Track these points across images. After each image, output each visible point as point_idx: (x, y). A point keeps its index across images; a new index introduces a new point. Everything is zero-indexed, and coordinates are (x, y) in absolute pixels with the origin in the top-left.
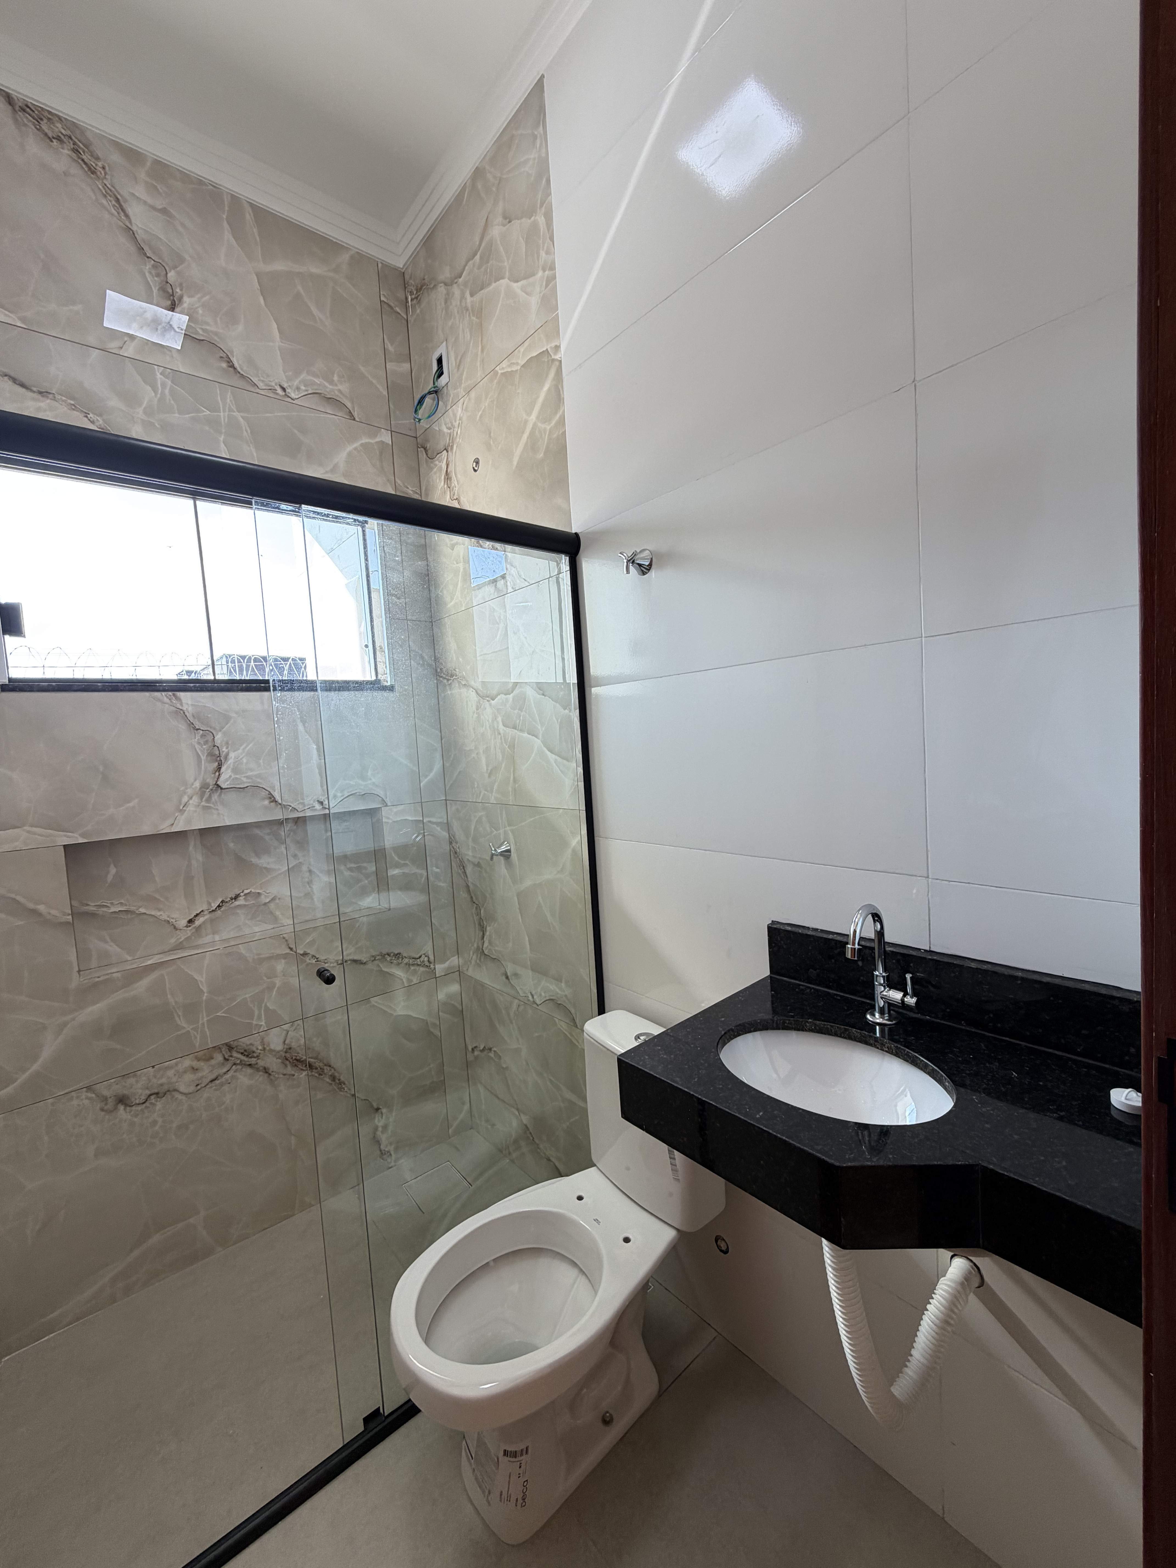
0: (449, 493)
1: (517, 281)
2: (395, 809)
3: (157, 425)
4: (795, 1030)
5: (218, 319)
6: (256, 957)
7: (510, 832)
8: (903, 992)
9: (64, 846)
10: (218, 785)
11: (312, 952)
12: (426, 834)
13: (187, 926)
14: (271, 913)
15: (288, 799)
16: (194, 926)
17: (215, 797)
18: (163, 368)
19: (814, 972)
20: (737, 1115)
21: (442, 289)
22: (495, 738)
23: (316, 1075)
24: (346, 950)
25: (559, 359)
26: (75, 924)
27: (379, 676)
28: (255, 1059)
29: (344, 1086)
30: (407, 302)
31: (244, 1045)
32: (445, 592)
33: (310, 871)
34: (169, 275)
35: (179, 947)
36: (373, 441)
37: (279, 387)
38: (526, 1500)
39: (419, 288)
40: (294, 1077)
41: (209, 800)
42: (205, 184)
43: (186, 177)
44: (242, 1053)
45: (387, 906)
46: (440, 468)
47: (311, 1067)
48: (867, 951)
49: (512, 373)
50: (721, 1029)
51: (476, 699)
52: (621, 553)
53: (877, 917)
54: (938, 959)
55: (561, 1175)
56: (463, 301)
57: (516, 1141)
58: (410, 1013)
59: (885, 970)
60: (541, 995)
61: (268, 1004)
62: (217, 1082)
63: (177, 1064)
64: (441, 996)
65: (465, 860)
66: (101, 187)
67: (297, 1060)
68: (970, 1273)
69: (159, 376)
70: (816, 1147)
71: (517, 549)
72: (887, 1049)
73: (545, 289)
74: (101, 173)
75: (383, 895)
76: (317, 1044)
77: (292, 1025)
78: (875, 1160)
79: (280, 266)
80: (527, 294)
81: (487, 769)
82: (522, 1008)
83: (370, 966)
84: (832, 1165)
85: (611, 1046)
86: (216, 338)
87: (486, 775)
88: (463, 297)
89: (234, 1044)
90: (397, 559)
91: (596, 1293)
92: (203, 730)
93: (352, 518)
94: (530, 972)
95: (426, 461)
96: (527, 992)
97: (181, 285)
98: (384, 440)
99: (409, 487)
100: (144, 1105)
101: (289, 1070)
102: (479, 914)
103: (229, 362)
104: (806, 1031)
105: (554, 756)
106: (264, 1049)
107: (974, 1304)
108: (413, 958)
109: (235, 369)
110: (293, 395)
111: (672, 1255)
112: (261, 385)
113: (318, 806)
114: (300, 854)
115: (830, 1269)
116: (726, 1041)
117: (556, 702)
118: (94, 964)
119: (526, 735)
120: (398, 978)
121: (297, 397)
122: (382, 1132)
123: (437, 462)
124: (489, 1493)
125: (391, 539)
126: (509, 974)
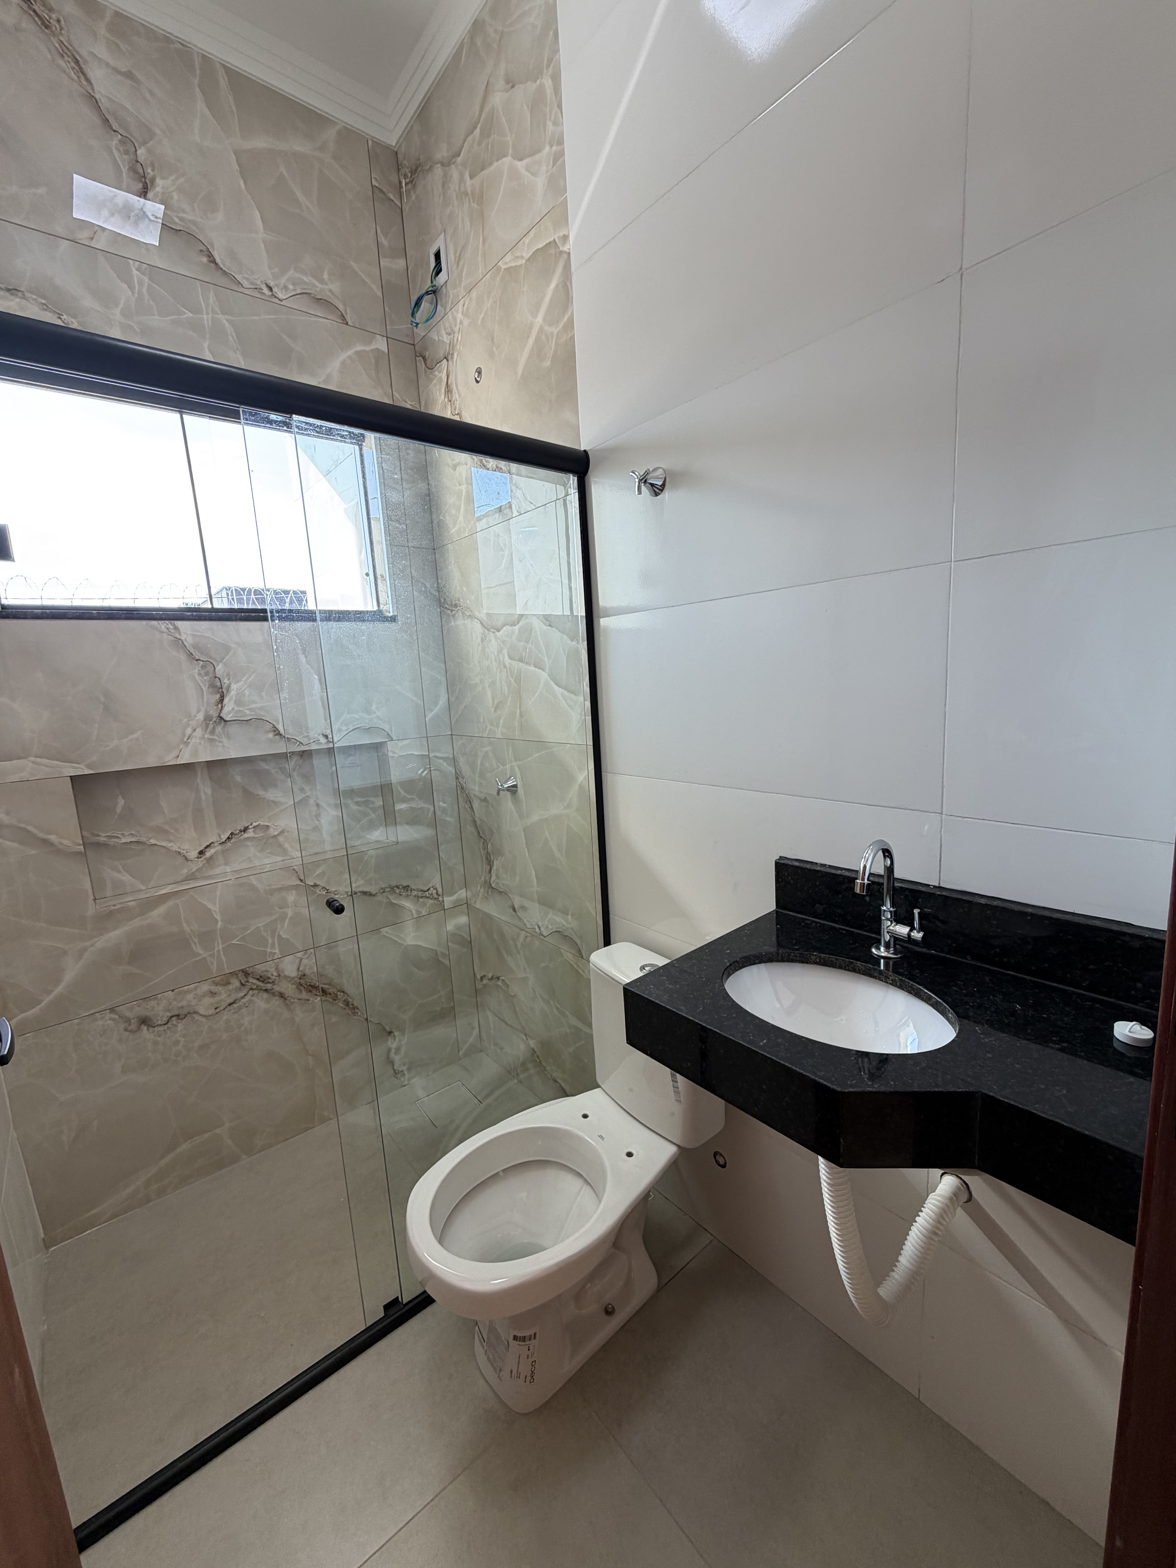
0: (449, 407)
1: (521, 160)
2: (400, 744)
3: (135, 327)
4: (799, 962)
5: (196, 205)
6: (267, 888)
7: (516, 768)
8: (909, 926)
9: (71, 776)
10: (221, 717)
11: (321, 883)
12: (432, 769)
13: (198, 858)
14: (280, 846)
15: (290, 731)
16: (205, 857)
17: (219, 729)
18: (138, 263)
19: (821, 907)
20: (741, 1042)
21: (438, 170)
22: (501, 671)
23: (330, 1000)
24: (355, 883)
25: (568, 251)
26: (88, 854)
27: (382, 606)
28: (271, 985)
29: (357, 1011)
30: (401, 187)
31: (260, 972)
32: (447, 518)
33: (318, 805)
34: (139, 152)
35: (191, 877)
36: (367, 349)
37: (264, 285)
38: (534, 1377)
39: (413, 170)
40: (309, 1002)
41: (213, 732)
42: (173, 42)
43: (150, 33)
44: (258, 979)
45: (394, 839)
46: (441, 379)
47: (324, 992)
48: (876, 886)
49: (515, 268)
50: (726, 961)
51: (481, 631)
52: (632, 472)
53: (887, 853)
54: (948, 895)
55: (566, 1095)
56: (463, 185)
57: (523, 1064)
58: (419, 943)
59: (893, 905)
60: (547, 927)
61: (281, 933)
62: (235, 1005)
63: (196, 989)
64: (450, 927)
65: (472, 796)
66: (57, 45)
67: (310, 985)
68: (959, 1189)
69: (135, 272)
70: (818, 1073)
71: (524, 469)
72: (891, 982)
73: (553, 167)
74: (56, 28)
75: (391, 829)
76: (330, 971)
77: (305, 953)
78: (876, 1086)
79: (260, 143)
80: (532, 174)
81: (493, 704)
82: (529, 939)
83: (379, 898)
84: (834, 1091)
85: (617, 977)
86: (194, 228)
87: (493, 709)
88: (462, 179)
89: (250, 970)
90: (396, 476)
91: (600, 1202)
92: (203, 661)
93: (347, 431)
94: (537, 905)
95: (426, 371)
96: (534, 924)
97: (152, 165)
98: (379, 347)
99: (407, 400)
100: (166, 1026)
101: (304, 995)
102: (486, 848)
103: (209, 257)
104: (811, 963)
105: (561, 690)
106: (279, 976)
107: (961, 1217)
108: (421, 891)
109: (216, 264)
110: (281, 296)
111: (672, 1168)
112: (246, 283)
113: (323, 740)
114: (307, 788)
115: (825, 1184)
116: (731, 972)
117: (563, 633)
118: (109, 892)
119: (532, 668)
120: (408, 910)
121: (285, 298)
122: (396, 1053)
123: (437, 373)
124: (500, 1370)
125: (388, 454)
126: (516, 907)
